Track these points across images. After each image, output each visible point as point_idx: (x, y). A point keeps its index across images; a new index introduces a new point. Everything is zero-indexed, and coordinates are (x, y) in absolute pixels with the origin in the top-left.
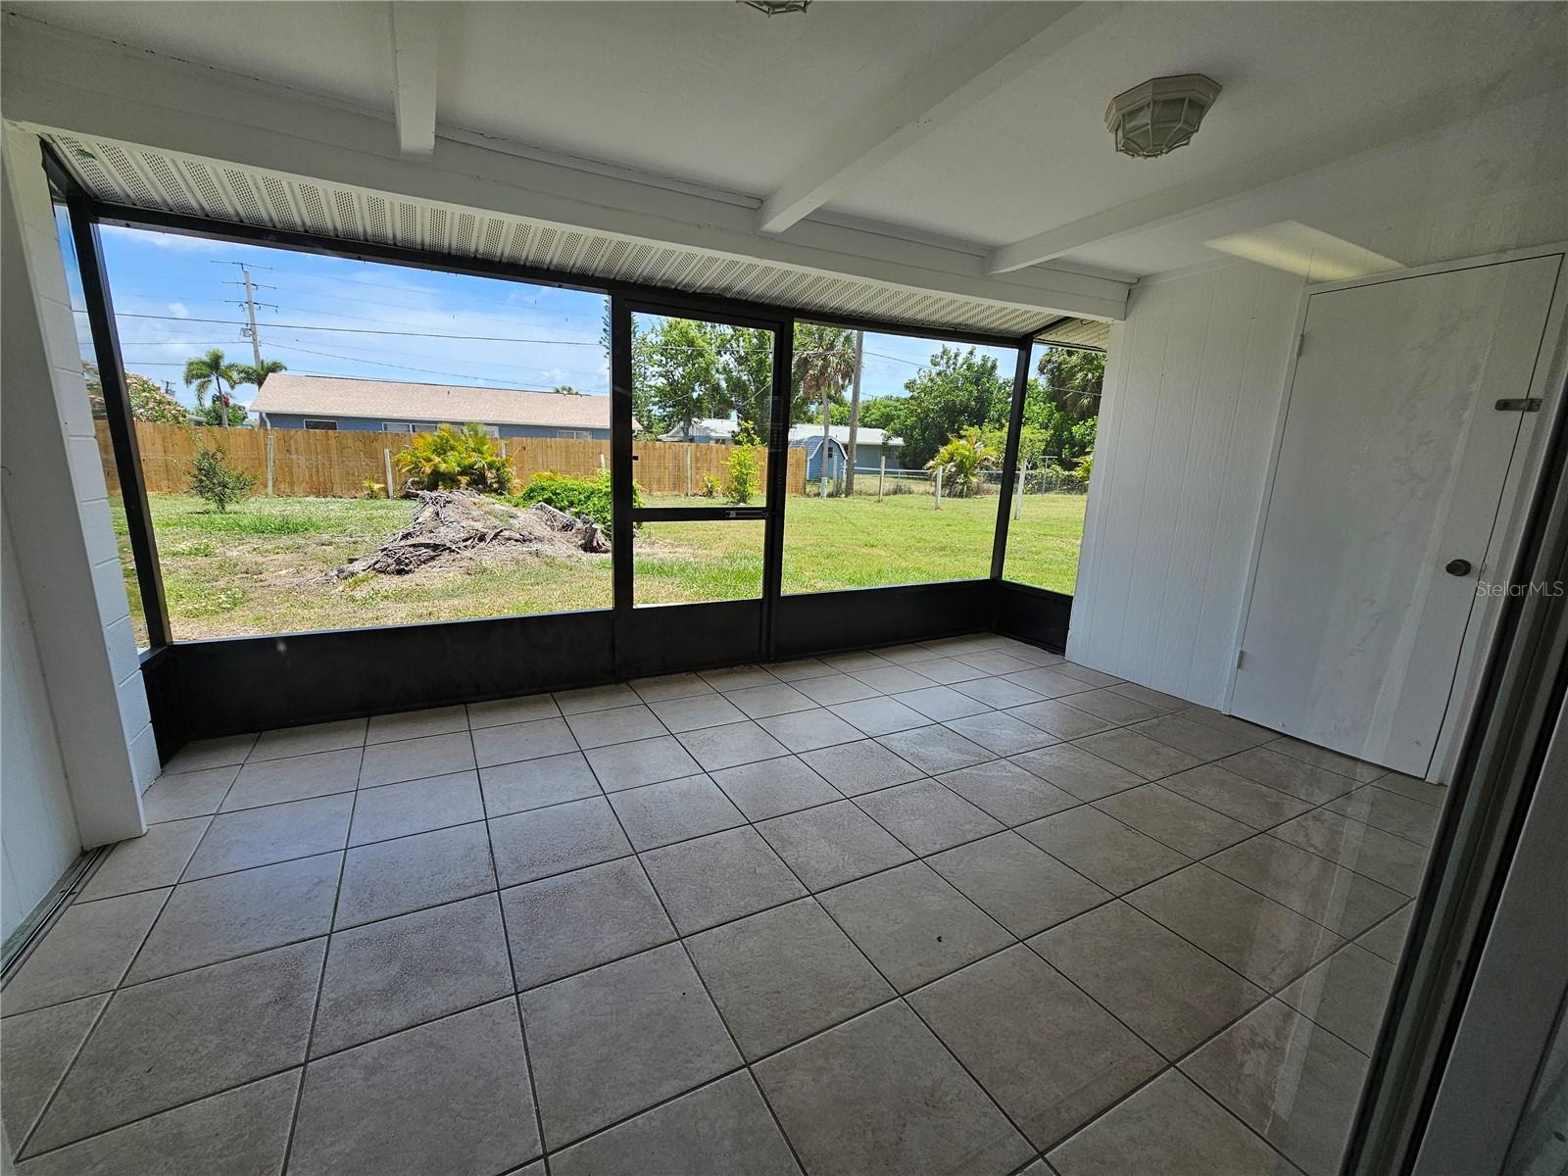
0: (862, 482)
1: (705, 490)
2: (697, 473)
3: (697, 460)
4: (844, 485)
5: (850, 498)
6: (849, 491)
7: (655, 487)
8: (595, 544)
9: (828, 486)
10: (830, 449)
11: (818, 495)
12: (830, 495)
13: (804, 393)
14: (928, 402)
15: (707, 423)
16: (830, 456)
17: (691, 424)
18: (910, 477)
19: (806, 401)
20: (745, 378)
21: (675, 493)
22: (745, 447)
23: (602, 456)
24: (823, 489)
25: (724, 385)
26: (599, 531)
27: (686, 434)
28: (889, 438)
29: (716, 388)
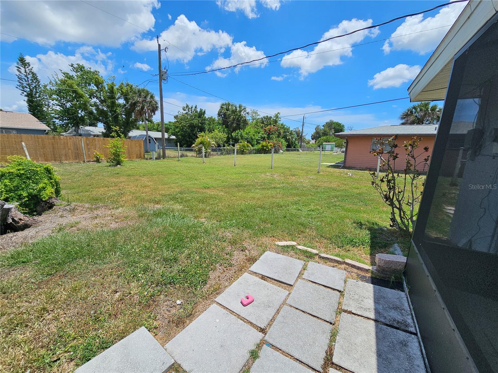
0: (168, 152)
1: (95, 159)
2: (89, 151)
3: (88, 145)
4: (162, 154)
5: (165, 160)
6: (164, 157)
7: (63, 158)
8: (10, 221)
9: (155, 155)
10: (149, 140)
11: (151, 159)
12: (156, 159)
13: (135, 117)
14: (184, 123)
15: (88, 128)
16: (150, 142)
17: (79, 128)
18: (187, 150)
19: (136, 120)
20: (105, 109)
21: (77, 161)
22: (116, 139)
23: (23, 143)
24: (153, 157)
25: (95, 112)
26: (13, 210)
27: (78, 132)
28: (170, 136)
29: (91, 113)
